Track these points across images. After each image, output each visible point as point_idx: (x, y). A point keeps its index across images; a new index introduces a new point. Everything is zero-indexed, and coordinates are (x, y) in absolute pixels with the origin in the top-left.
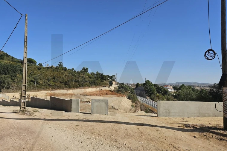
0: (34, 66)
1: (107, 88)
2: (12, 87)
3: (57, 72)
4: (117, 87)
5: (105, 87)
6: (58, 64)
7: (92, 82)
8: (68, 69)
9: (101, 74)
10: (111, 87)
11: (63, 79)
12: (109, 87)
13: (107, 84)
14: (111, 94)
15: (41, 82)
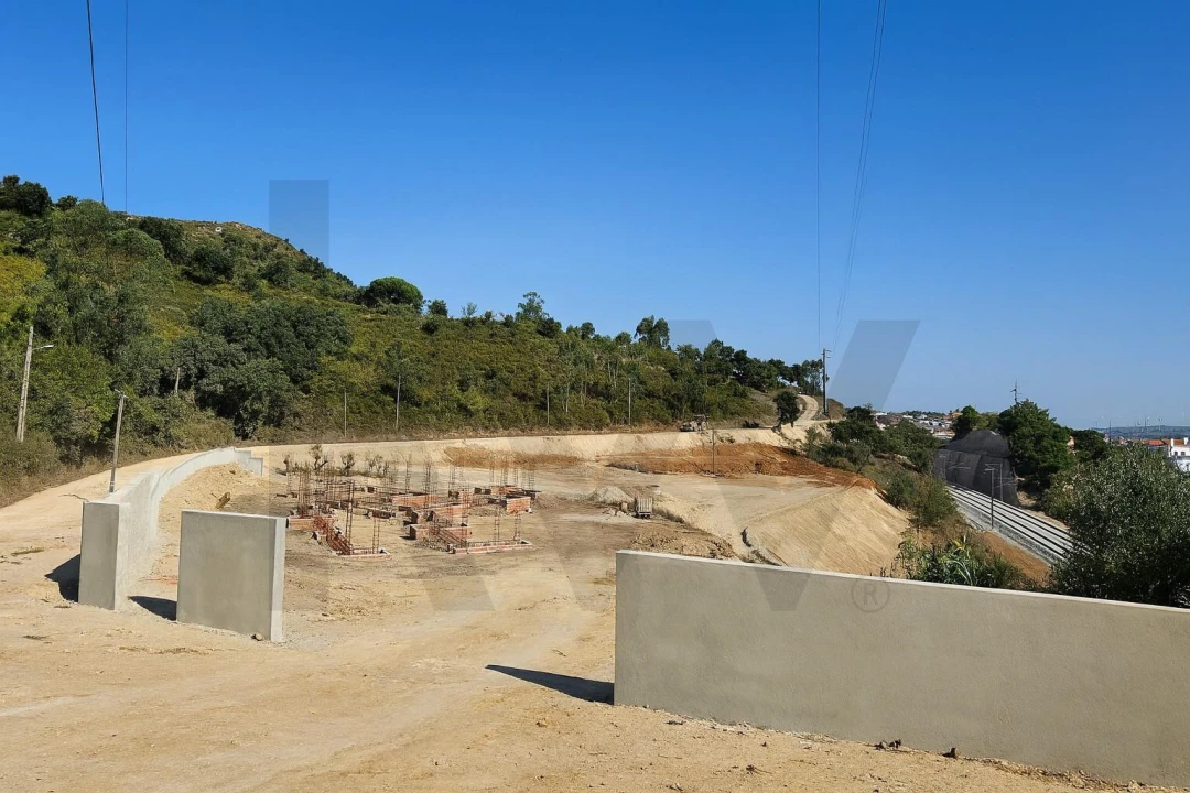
0: (409, 316)
1: (766, 436)
2: (296, 415)
3: (511, 342)
4: (826, 433)
5: (756, 426)
6: (521, 305)
7: (679, 399)
8: (564, 329)
9: (738, 354)
10: (786, 428)
11: (534, 378)
12: (779, 428)
13: (767, 411)
14: (786, 471)
15: (425, 393)
